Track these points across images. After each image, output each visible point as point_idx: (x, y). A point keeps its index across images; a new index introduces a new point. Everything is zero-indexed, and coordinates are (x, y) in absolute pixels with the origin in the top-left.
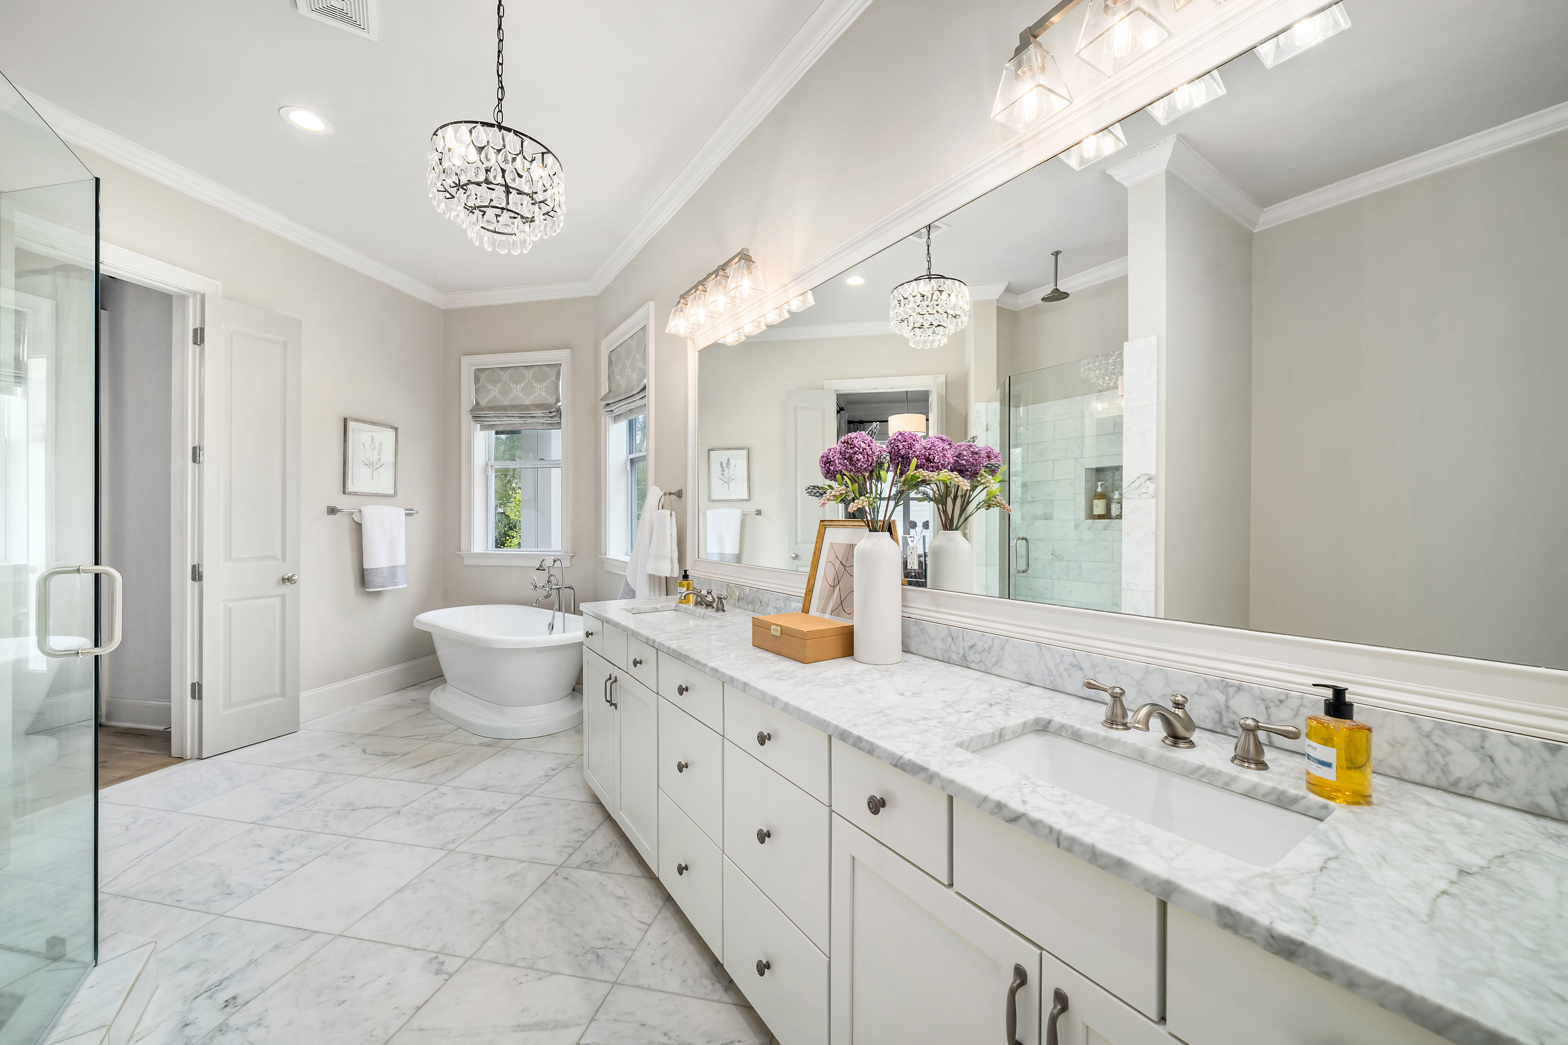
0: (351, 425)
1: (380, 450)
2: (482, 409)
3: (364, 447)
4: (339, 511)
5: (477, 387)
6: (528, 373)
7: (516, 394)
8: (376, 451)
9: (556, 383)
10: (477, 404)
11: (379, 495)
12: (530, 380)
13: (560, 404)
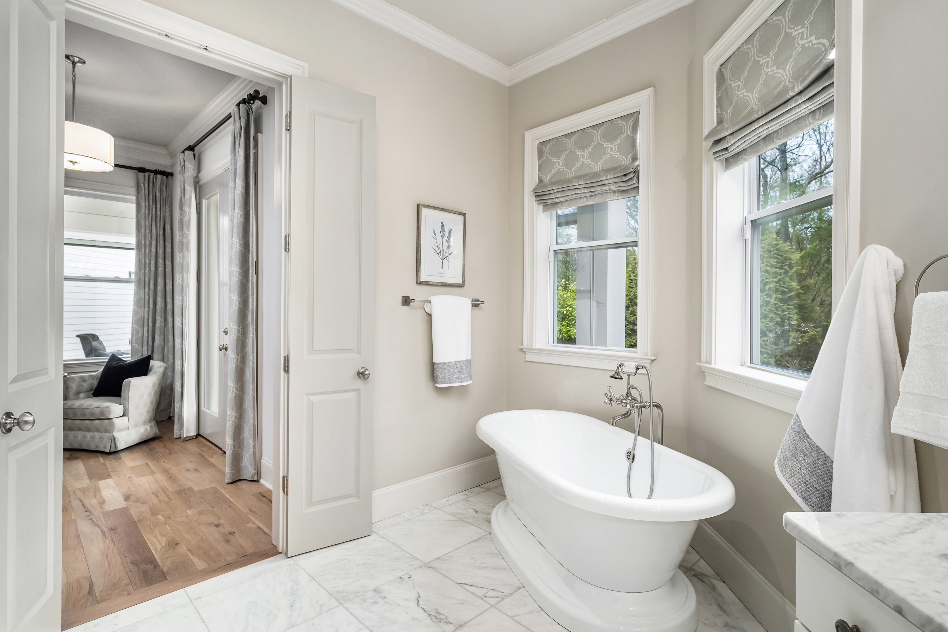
0: (424, 212)
1: (449, 237)
2: (546, 186)
3: (435, 234)
4: (414, 301)
5: (540, 163)
6: (598, 133)
7: (583, 162)
8: (446, 238)
9: (633, 137)
10: (541, 181)
11: (448, 284)
12: (600, 141)
13: (637, 163)
